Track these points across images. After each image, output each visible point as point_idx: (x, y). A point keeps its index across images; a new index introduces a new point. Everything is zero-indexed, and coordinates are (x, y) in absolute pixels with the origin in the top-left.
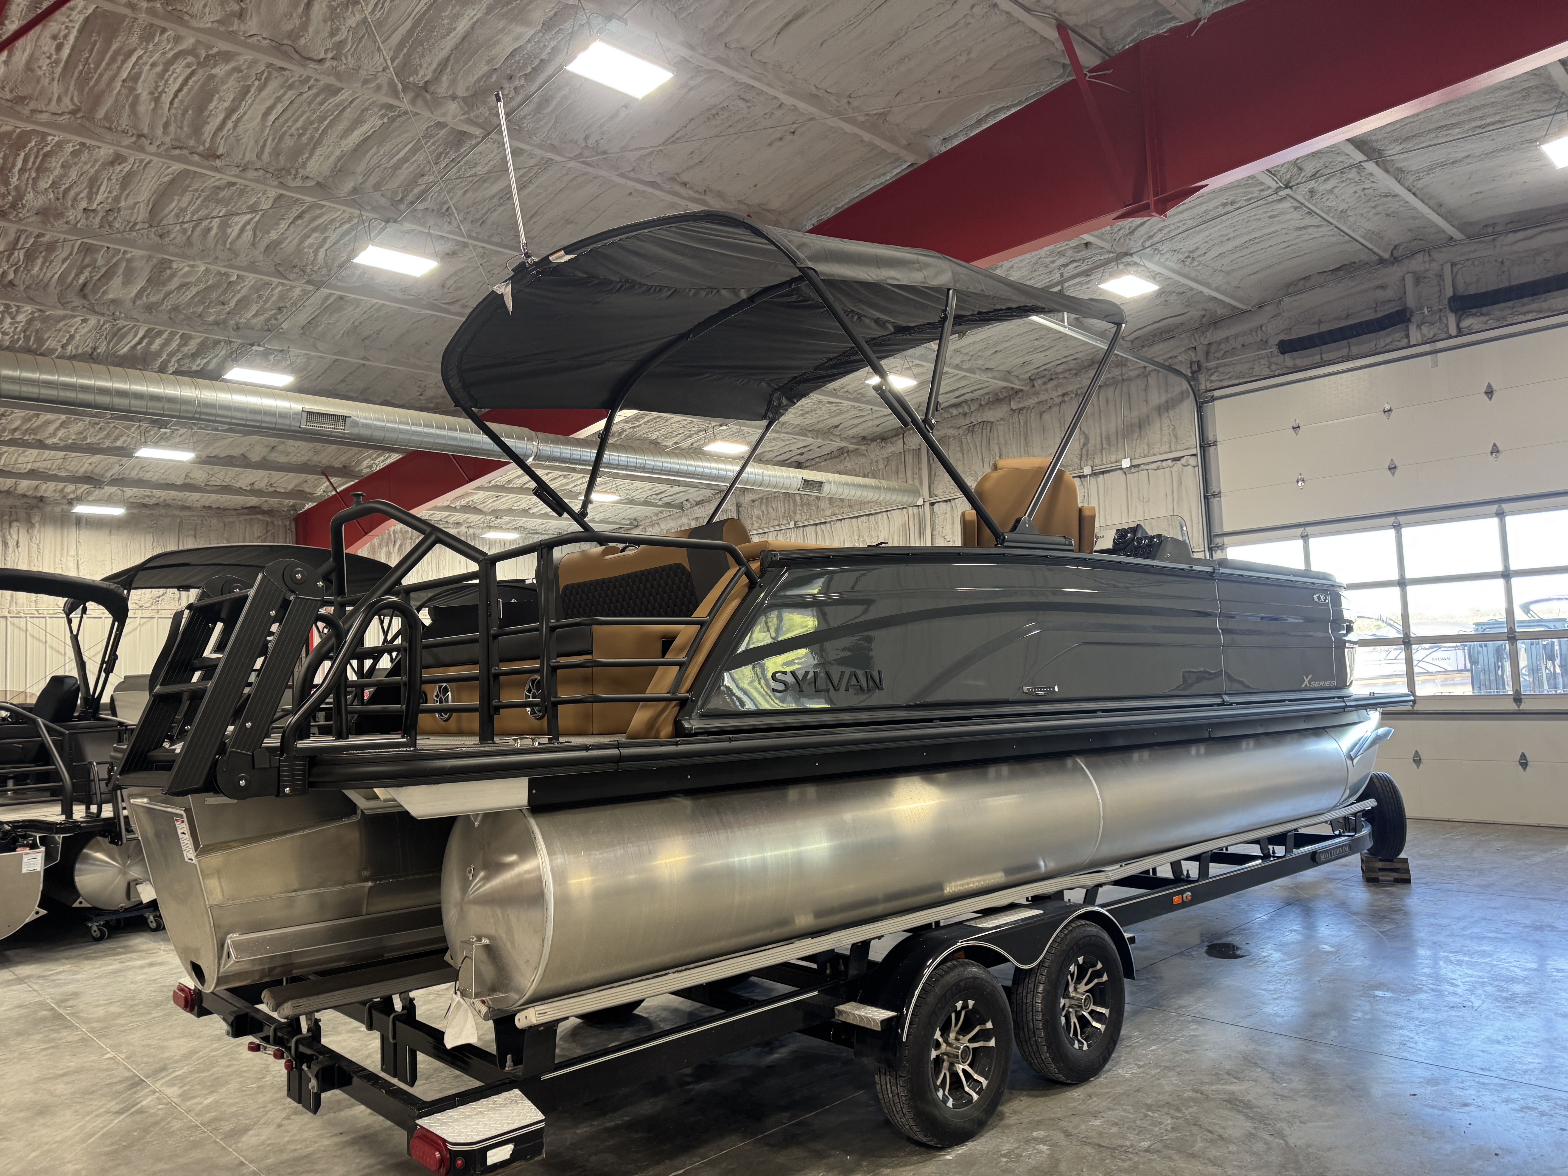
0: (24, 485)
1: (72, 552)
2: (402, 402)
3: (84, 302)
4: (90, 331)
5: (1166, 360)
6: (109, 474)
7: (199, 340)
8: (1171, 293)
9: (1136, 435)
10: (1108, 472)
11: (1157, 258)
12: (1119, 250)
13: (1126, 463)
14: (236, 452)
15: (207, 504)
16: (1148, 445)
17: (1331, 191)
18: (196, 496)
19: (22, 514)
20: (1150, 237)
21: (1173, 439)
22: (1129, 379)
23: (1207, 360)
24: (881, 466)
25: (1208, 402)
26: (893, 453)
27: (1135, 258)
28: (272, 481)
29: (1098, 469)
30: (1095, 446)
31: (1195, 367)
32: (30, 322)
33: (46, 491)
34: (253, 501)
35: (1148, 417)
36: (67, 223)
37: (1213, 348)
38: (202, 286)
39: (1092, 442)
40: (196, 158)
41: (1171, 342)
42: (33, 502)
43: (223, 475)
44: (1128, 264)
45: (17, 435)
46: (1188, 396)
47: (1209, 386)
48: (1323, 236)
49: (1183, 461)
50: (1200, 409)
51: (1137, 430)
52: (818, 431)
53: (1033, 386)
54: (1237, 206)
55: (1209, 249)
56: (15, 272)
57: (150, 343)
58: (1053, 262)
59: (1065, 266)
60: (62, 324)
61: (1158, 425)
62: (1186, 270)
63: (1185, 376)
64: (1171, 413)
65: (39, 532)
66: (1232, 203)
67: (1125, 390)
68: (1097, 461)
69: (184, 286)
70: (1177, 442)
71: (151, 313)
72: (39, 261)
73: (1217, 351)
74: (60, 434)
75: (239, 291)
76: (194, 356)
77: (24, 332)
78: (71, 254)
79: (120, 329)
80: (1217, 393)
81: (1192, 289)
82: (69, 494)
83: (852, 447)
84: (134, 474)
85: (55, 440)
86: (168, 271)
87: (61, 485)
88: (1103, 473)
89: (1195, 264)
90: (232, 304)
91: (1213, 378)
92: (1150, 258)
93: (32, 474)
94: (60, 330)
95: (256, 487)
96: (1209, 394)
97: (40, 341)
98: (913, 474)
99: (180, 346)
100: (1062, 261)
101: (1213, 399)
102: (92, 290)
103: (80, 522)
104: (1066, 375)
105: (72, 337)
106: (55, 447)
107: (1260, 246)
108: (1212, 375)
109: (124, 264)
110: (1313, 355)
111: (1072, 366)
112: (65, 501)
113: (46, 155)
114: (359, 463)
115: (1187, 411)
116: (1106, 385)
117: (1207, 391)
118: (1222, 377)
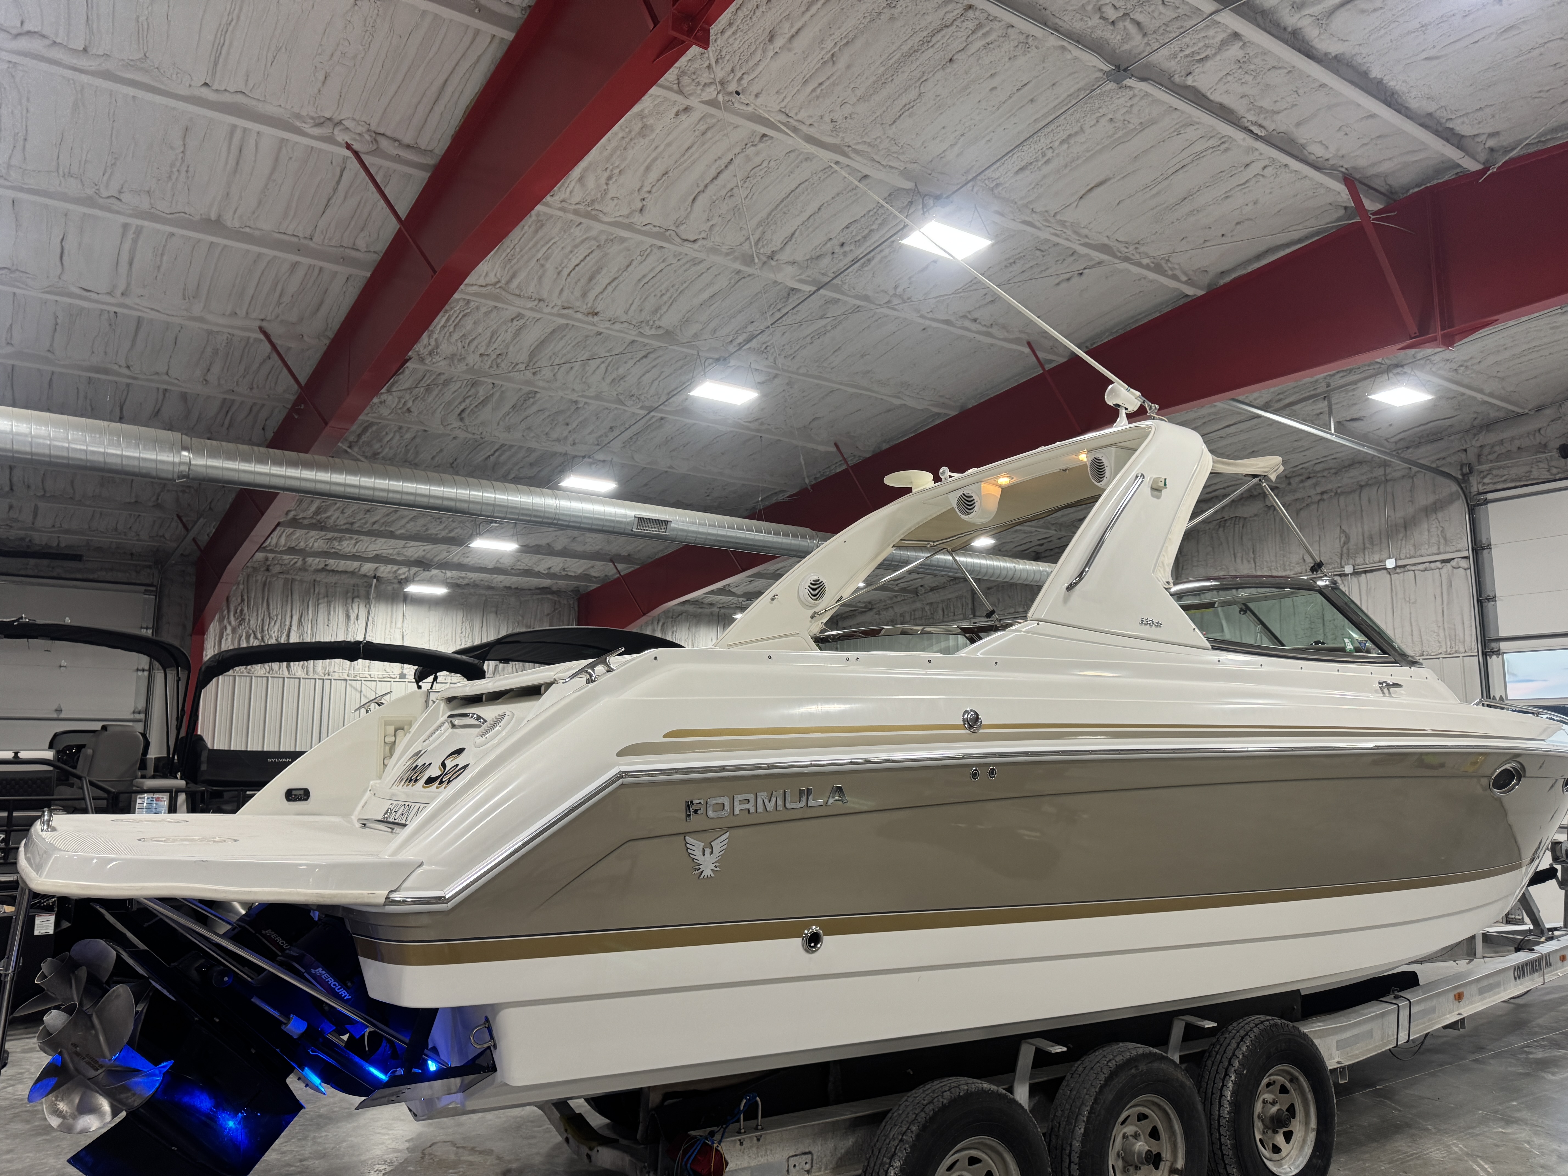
0: (368, 567)
1: (399, 625)
3: (460, 423)
5: (1433, 462)
6: (436, 559)
7: (540, 453)
9: (1401, 536)
10: (1371, 571)
11: (1429, 368)
12: (1390, 362)
13: (1390, 564)
14: (543, 542)
15: (508, 585)
16: (1414, 545)
18: (501, 577)
19: (363, 592)
21: (1442, 541)
22: (1394, 480)
23: (1480, 463)
25: (1481, 505)
27: (1407, 369)
28: (566, 566)
29: (1359, 568)
30: (1357, 545)
31: (1466, 470)
32: (413, 439)
33: (383, 572)
34: (547, 582)
35: (1414, 518)
36: (467, 365)
37: (1486, 451)
38: (555, 411)
39: (1353, 541)
40: (579, 316)
41: (1440, 444)
42: (372, 582)
43: (533, 562)
45: (376, 527)
46: (1459, 498)
47: (1481, 489)
49: (1454, 563)
50: (1472, 511)
51: (1403, 530)
53: (1290, 484)
55: (1485, 359)
56: (413, 401)
57: (500, 456)
59: (1333, 376)
60: (437, 440)
61: (1426, 526)
62: (1459, 378)
63: (1455, 479)
64: (1440, 515)
65: (375, 607)
68: (1359, 560)
69: (541, 411)
70: (1446, 544)
71: (509, 432)
73: (1490, 454)
74: (409, 526)
75: (582, 415)
76: (532, 465)
78: (460, 388)
79: (480, 444)
80: (1490, 496)
81: (1463, 394)
82: (400, 575)
84: (456, 560)
85: (403, 531)
87: (395, 568)
88: (1365, 572)
89: (1469, 373)
90: (574, 423)
91: (1486, 480)
92: (1422, 368)
93: (378, 559)
95: (552, 571)
96: (1482, 497)
97: (417, 453)
99: (525, 457)
101: (1486, 502)
102: (468, 415)
103: (411, 600)
104: (1325, 473)
105: (441, 450)
106: (400, 537)
107: (1541, 353)
108: (1484, 477)
109: (498, 395)
111: (1332, 465)
112: (396, 581)
113: (464, 316)
115: (1457, 513)
116: (1367, 485)
117: (1480, 494)
118: (1495, 480)
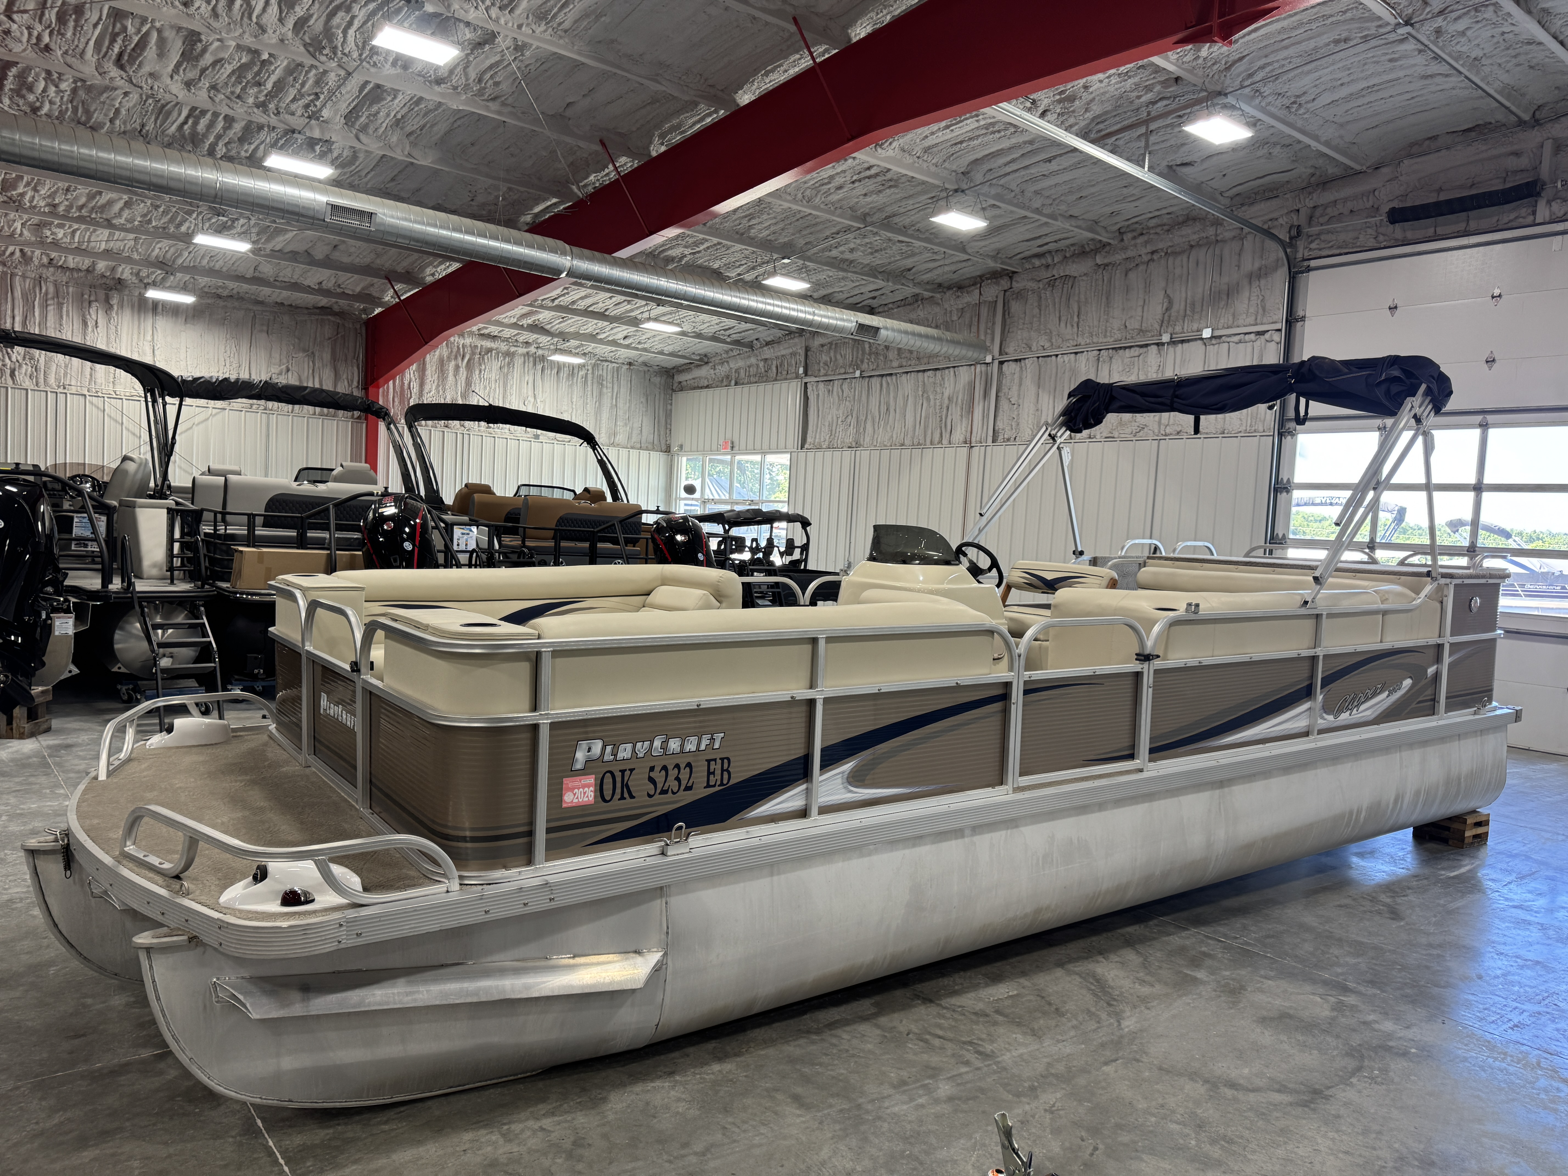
0: (102, 266)
1: (149, 338)
2: (453, 208)
3: (122, 73)
4: (135, 106)
5: (1265, 223)
6: (180, 261)
7: (243, 123)
8: (1275, 144)
9: (1222, 303)
10: (1188, 341)
11: (1257, 101)
12: (1211, 88)
13: (1207, 333)
14: (300, 247)
15: (279, 300)
16: (1234, 315)
17: (1463, 33)
18: (265, 291)
19: (101, 294)
20: (1250, 76)
21: (1260, 311)
22: (1224, 241)
23: (1309, 225)
24: (955, 318)
25: (1302, 272)
26: (968, 304)
27: (1230, 100)
28: (340, 282)
29: (1178, 337)
30: (1178, 312)
31: (1294, 232)
32: (74, 91)
33: (122, 273)
34: (324, 301)
35: (1238, 284)
37: (1318, 212)
38: (235, 64)
39: (1175, 307)
41: (1274, 202)
42: (112, 283)
43: (291, 272)
44: (1225, 107)
45: (84, 212)
46: (1283, 265)
47: (1306, 255)
48: (1453, 88)
49: (1267, 336)
50: (1292, 279)
51: (1225, 297)
52: (889, 274)
53: (1122, 240)
54: (1352, 43)
55: (1319, 95)
56: (51, 34)
57: (196, 123)
58: (1139, 97)
59: (1154, 103)
60: (105, 95)
61: (1247, 294)
62: (1292, 118)
63: (1281, 242)
64: (1263, 282)
65: (117, 314)
66: (1346, 40)
67: (1217, 252)
68: (1178, 329)
69: (217, 62)
70: (1262, 314)
71: (189, 91)
72: (71, 24)
73: (1321, 216)
74: (126, 214)
75: (273, 71)
76: (242, 140)
77: (71, 102)
78: (100, 19)
79: (163, 106)
80: (1313, 263)
81: (1299, 142)
82: (144, 278)
83: (927, 294)
84: (204, 263)
85: (122, 221)
86: (199, 45)
87: (135, 268)
88: (1182, 342)
89: (1302, 111)
90: (269, 85)
91: (1313, 246)
92: (1249, 100)
93: (107, 253)
94: (104, 103)
95: (325, 286)
96: (1306, 263)
97: (88, 113)
98: (987, 328)
99: (226, 128)
100: (1149, 96)
101: (1309, 269)
102: (128, 61)
103: (156, 307)
104: (1158, 230)
105: (117, 111)
106: (122, 228)
107: (1381, 95)
108: (1311, 242)
109: (155, 35)
110: (1426, 226)
111: (1165, 221)
112: (142, 285)
114: (422, 269)
115: (1280, 281)
116: (1198, 245)
117: (1304, 260)
118: (1323, 245)
